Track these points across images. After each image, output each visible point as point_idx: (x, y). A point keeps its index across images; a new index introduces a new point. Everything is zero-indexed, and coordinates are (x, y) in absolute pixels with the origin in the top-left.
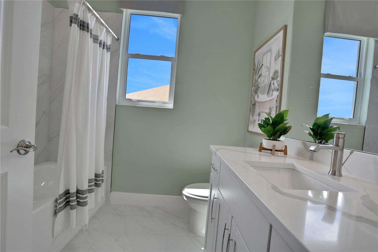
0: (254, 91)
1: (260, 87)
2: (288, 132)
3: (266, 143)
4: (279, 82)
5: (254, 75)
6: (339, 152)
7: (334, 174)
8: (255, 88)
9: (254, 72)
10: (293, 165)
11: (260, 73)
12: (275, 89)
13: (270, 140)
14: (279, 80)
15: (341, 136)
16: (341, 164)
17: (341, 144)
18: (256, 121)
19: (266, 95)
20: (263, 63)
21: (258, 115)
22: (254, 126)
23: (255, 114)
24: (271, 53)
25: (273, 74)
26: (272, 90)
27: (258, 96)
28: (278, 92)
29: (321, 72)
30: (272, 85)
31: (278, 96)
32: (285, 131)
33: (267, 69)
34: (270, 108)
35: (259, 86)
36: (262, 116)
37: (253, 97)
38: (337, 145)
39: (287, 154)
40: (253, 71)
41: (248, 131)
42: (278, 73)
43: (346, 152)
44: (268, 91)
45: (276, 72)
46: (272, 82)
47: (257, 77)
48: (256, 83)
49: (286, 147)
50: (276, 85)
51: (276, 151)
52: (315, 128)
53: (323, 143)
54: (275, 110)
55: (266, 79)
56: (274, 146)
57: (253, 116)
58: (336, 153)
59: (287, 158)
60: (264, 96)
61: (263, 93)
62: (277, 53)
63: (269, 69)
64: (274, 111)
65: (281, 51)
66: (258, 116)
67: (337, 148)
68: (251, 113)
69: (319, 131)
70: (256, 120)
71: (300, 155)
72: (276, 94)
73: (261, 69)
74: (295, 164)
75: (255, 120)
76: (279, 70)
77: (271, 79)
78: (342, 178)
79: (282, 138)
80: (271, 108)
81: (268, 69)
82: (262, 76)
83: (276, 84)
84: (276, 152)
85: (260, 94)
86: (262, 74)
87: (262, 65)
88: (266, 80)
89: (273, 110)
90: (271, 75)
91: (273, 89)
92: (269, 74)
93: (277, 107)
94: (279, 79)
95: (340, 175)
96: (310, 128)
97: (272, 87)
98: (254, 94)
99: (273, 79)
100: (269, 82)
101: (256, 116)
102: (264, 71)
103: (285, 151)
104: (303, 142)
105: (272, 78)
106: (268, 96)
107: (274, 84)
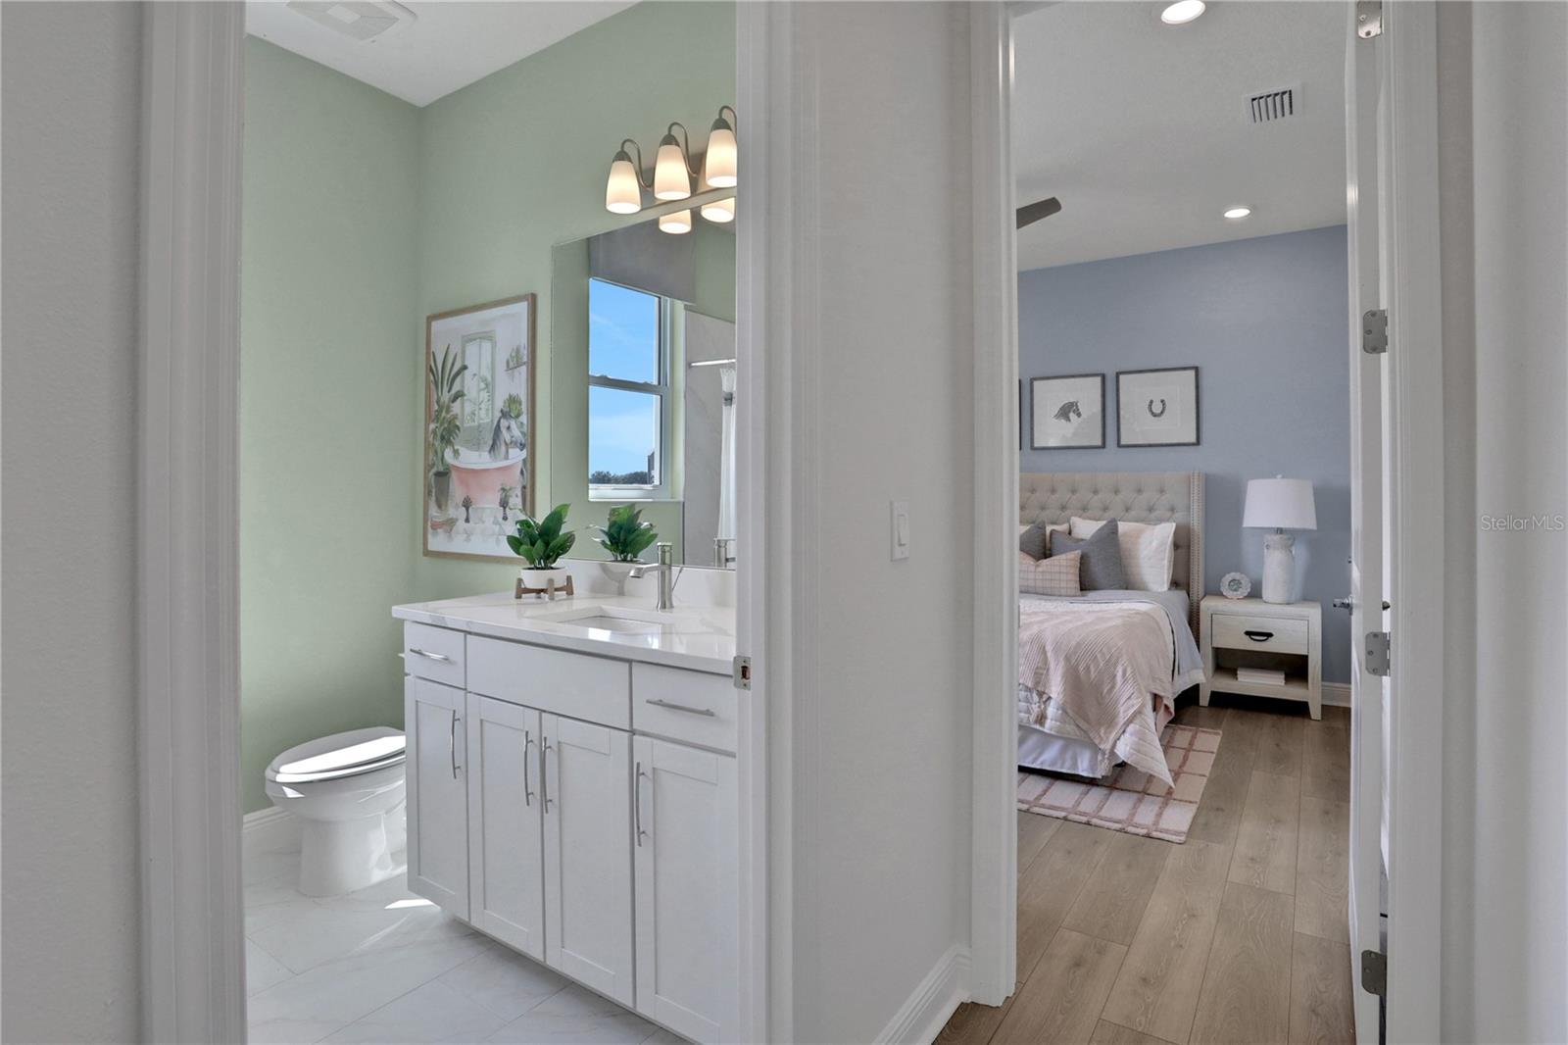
0: (439, 434)
1: (461, 430)
2: (570, 547)
3: (533, 578)
4: (525, 427)
5: (433, 387)
6: (667, 572)
7: (664, 606)
8: (441, 425)
9: (432, 377)
10: (601, 609)
11: (456, 387)
12: (516, 444)
13: (538, 569)
14: (525, 422)
15: (667, 549)
16: (671, 590)
17: (667, 561)
18: (458, 523)
19: (486, 455)
20: (466, 363)
21: (464, 506)
22: (450, 536)
23: (450, 502)
24: (494, 347)
25: (505, 402)
26: (506, 444)
27: (456, 453)
28: (525, 450)
29: (588, 371)
30: (504, 430)
31: (524, 460)
32: (563, 548)
33: (483, 385)
34: (503, 489)
35: (458, 424)
36: (478, 508)
37: (436, 452)
38: (663, 563)
39: (572, 593)
40: (427, 376)
41: (427, 553)
42: (520, 404)
43: (675, 569)
44: (491, 442)
45: (513, 400)
46: (504, 423)
47: (446, 397)
48: (444, 414)
49: (569, 579)
50: (516, 432)
51: (556, 590)
52: (613, 531)
53: (629, 559)
54: (520, 494)
55: (480, 409)
56: (551, 581)
57: (443, 508)
58: (663, 574)
59: (575, 601)
60: (480, 455)
61: (476, 445)
62: (514, 354)
63: (489, 386)
64: (517, 496)
65: (526, 352)
66: (464, 508)
67: (665, 567)
68: (434, 498)
69: (622, 538)
70: (457, 520)
71: (597, 589)
72: (517, 456)
73: (459, 378)
74: (604, 607)
75: (451, 519)
76: (523, 398)
77: (498, 414)
78: (674, 610)
79: (559, 562)
80: (508, 488)
81: (487, 385)
82: (465, 398)
83: (515, 430)
84: (556, 593)
85: (462, 446)
86: (466, 392)
87: (465, 368)
88: (483, 412)
89: (514, 496)
90: (500, 404)
91: (508, 441)
92: (492, 399)
93: (524, 487)
94: (524, 418)
95: (672, 606)
96: (604, 531)
97: (505, 435)
98: (437, 443)
99: (505, 414)
100: (492, 421)
101: (457, 506)
102: (469, 383)
103: (568, 589)
104: (601, 564)
105: (502, 411)
106: (495, 459)
107: (509, 428)
